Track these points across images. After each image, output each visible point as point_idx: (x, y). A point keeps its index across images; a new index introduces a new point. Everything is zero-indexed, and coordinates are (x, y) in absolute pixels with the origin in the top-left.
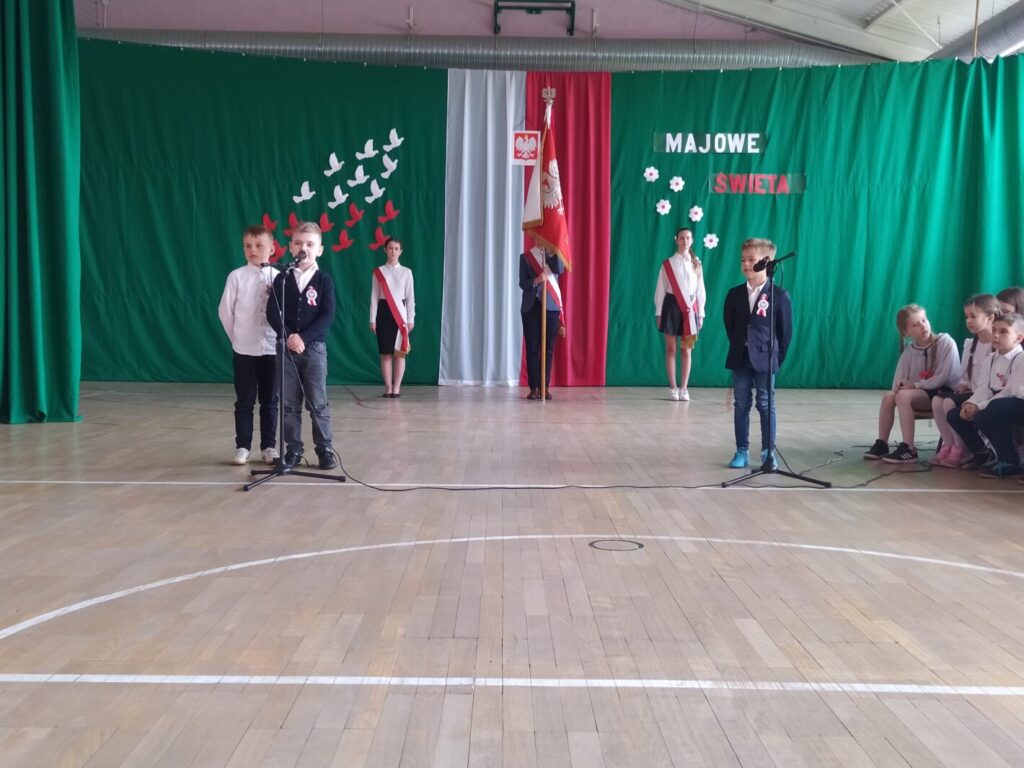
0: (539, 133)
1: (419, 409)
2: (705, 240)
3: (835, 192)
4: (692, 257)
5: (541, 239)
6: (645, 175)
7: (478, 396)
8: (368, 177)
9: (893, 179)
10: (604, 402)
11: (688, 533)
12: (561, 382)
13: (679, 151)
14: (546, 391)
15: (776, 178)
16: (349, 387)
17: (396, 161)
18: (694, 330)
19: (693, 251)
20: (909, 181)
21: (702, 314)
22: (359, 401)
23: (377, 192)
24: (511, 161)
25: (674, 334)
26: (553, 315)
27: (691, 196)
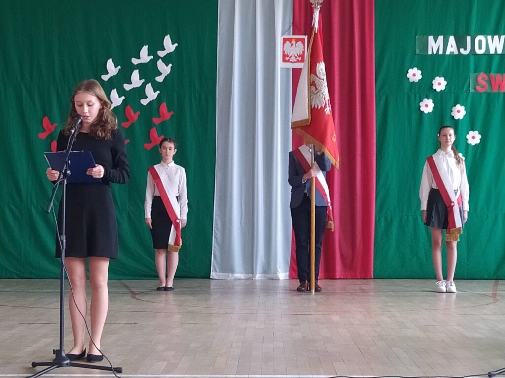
0: (306, 38)
1: (192, 303)
2: (468, 137)
4: (455, 153)
5: (308, 137)
6: (408, 75)
7: (249, 289)
8: (143, 80)
10: (372, 293)
12: (330, 274)
13: (441, 52)
14: (315, 283)
16: (123, 281)
17: (170, 65)
18: (458, 224)
19: (455, 148)
21: (467, 208)
22: (133, 294)
23: (152, 94)
24: (280, 64)
25: (439, 227)
26: (322, 211)
27: (453, 95)
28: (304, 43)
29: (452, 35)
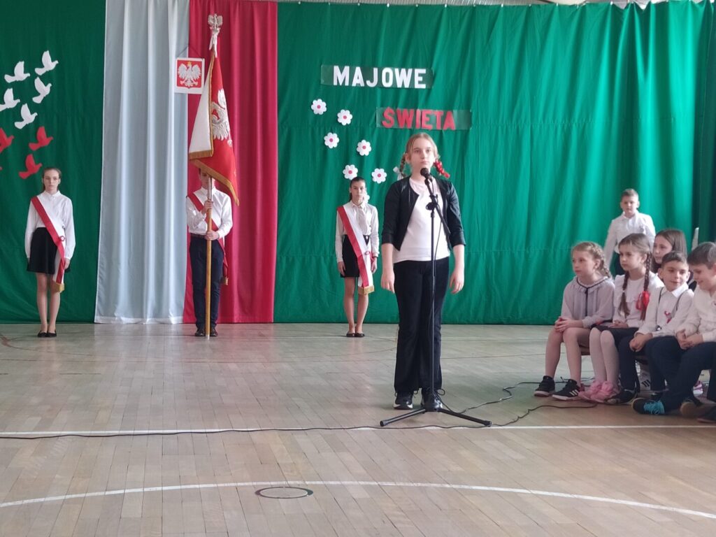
1: (73, 349)
2: (373, 174)
3: (500, 127)
6: (313, 107)
7: (138, 333)
8: (18, 101)
9: (554, 118)
10: (272, 339)
11: (359, 477)
13: (347, 84)
14: (211, 328)
15: (443, 114)
17: (50, 85)
20: (569, 120)
22: (5, 341)
23: (28, 117)
24: (174, 88)
27: (359, 129)
28: (200, 67)
29: (358, 66)
